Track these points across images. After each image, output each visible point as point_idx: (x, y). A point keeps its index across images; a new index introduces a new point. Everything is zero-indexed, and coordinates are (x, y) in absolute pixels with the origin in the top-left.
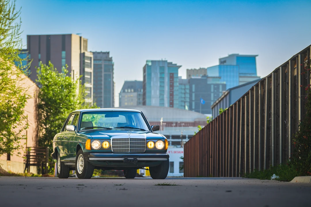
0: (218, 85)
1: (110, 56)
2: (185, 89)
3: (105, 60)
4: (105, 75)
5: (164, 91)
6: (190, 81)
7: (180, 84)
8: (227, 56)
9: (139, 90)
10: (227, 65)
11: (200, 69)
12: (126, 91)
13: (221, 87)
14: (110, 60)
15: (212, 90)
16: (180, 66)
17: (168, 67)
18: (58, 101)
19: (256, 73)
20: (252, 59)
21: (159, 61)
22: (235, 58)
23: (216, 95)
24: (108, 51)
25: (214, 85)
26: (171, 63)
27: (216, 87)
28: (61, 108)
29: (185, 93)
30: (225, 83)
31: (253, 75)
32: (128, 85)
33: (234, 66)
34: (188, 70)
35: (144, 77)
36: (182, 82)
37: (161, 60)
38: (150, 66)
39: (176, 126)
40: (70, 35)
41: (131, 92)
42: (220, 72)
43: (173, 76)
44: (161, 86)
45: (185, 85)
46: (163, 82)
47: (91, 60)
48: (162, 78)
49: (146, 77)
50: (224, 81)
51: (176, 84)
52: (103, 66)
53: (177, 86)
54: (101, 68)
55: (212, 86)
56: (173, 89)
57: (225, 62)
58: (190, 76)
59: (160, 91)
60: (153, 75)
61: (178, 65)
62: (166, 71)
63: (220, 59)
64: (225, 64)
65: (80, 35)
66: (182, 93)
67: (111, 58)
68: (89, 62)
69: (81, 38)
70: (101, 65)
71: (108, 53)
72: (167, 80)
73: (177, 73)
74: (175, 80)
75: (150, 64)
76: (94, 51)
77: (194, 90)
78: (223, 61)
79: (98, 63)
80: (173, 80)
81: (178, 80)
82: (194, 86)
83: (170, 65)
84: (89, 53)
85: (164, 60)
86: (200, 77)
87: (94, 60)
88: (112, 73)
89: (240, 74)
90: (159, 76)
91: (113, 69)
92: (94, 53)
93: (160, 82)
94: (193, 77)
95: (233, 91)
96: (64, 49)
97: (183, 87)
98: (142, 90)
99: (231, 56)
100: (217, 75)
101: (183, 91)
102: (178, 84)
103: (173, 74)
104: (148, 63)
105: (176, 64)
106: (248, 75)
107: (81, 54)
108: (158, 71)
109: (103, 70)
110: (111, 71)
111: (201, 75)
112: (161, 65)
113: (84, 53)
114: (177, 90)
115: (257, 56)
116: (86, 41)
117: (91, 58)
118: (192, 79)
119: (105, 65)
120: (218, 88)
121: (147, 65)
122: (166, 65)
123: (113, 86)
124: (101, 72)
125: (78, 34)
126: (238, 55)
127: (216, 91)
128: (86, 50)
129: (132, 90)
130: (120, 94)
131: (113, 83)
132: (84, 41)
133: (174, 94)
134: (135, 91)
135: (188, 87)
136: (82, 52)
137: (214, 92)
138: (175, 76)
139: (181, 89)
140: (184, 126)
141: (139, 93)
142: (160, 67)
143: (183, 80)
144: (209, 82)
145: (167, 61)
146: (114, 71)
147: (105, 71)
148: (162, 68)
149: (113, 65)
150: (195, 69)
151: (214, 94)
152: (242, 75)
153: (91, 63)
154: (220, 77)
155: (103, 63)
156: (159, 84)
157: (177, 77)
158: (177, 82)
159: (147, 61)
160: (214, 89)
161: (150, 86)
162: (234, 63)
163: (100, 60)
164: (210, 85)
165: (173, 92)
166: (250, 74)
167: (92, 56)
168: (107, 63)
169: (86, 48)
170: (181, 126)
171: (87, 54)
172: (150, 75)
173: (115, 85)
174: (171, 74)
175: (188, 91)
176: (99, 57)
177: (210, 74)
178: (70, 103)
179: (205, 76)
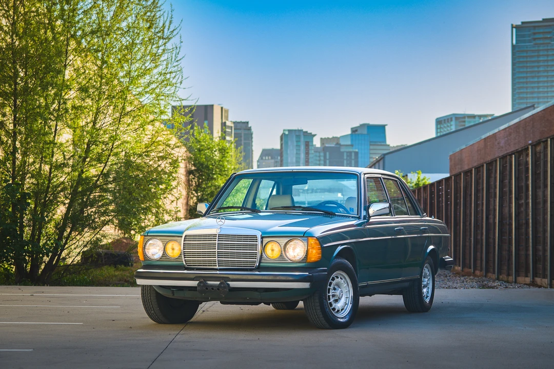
0: (351, 153)
1: (249, 126)
2: (320, 156)
3: (245, 129)
4: (245, 143)
5: (300, 158)
6: (324, 149)
7: (316, 152)
8: (358, 125)
9: (276, 157)
10: (358, 134)
11: (333, 137)
12: (264, 158)
13: (353, 154)
14: (250, 129)
15: (345, 157)
16: (315, 135)
17: (304, 135)
18: (211, 166)
19: (385, 141)
20: (382, 129)
21: (295, 130)
22: (366, 127)
23: (348, 162)
24: (247, 121)
25: (347, 152)
26: (306, 132)
27: (348, 154)
28: (214, 174)
29: (320, 160)
30: (357, 150)
31: (383, 144)
32: (266, 153)
33: (365, 134)
34: (321, 139)
35: (281, 145)
36: (317, 150)
37: (297, 129)
38: (287, 135)
39: (312, 192)
40: (212, 106)
41: (268, 159)
42: (352, 140)
43: (308, 144)
44: (297, 153)
45: (319, 152)
46: (300, 150)
47: (232, 130)
48: (298, 146)
49: (283, 145)
50: (356, 149)
51: (311, 152)
52: (243, 135)
53: (312, 154)
54: (241, 137)
55: (345, 154)
56: (308, 156)
57: (356, 131)
58: (323, 144)
59: (296, 158)
60: (289, 143)
61: (313, 133)
62: (302, 139)
63: (352, 129)
64: (356, 133)
65: (222, 106)
66: (316, 160)
67: (250, 127)
68: (230, 130)
69: (222, 108)
70: (241, 134)
71: (248, 123)
72: (303, 148)
73: (312, 141)
74: (310, 147)
75: (287, 133)
76: (234, 121)
77: (328, 157)
78: (354, 130)
79: (239, 131)
80: (308, 148)
81: (313, 148)
82: (328, 154)
83: (305, 134)
84: (230, 123)
85: (300, 129)
86: (333, 145)
87: (234, 129)
88: (251, 142)
89: (371, 142)
90: (295, 144)
91: (252, 138)
92: (234, 123)
93: (297, 150)
94: (327, 145)
95: (386, 156)
96: (206, 119)
97: (318, 154)
98: (279, 158)
99: (362, 126)
100: (349, 143)
101: (318, 158)
102: (313, 152)
103: (308, 142)
104: (285, 132)
105: (311, 133)
106: (379, 144)
107: (222, 123)
108: (295, 139)
109: (243, 138)
110: (250, 139)
111: (335, 143)
112: (297, 134)
113: (225, 123)
114: (313, 158)
115: (386, 125)
116: (227, 111)
117: (232, 127)
118: (325, 147)
119: (245, 134)
120: (350, 156)
121: (284, 134)
122: (302, 134)
123: (252, 153)
124: (241, 140)
125: (219, 105)
126: (369, 124)
127: (348, 158)
128: (227, 120)
129: (270, 158)
130: (258, 161)
131: (252, 151)
132: (225, 111)
133: (310, 161)
134: (272, 158)
135: (322, 154)
136: (224, 121)
137: (347, 159)
138: (310, 144)
139: (316, 156)
140: (320, 192)
141: (276, 160)
142: (297, 136)
143: (318, 148)
144: (342, 150)
145: (302, 130)
146: (253, 140)
147: (245, 139)
148: (298, 137)
149: (252, 134)
150: (328, 138)
151: (347, 161)
152: (372, 143)
153: (232, 132)
154: (352, 145)
155: (243, 132)
156: (295, 152)
157: (312, 145)
158: (312, 150)
159: (284, 130)
160: (347, 156)
161: (287, 154)
162: (365, 131)
163: (240, 129)
164: (343, 152)
165: (308, 159)
166: (380, 142)
167: (233, 125)
168: (246, 132)
169: (227, 118)
170: (316, 192)
171: (228, 123)
172: (287, 143)
173: (254, 152)
174: (306, 142)
175: (322, 158)
176: (239, 127)
177: (342, 143)
178: (224, 168)
179: (337, 144)
